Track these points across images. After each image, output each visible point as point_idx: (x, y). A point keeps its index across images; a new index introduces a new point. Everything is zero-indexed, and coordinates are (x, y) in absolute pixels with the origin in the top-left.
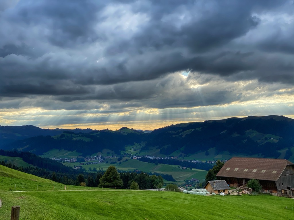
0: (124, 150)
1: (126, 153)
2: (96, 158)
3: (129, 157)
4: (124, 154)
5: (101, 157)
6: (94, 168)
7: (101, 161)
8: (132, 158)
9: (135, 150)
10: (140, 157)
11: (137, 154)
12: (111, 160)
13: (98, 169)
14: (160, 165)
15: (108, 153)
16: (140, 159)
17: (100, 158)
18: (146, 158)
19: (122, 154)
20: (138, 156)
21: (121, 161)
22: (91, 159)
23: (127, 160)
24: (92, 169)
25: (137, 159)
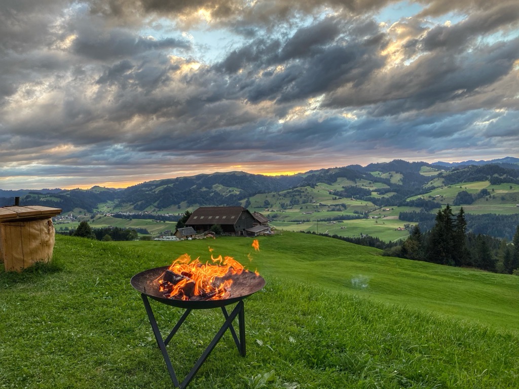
0: (97, 208)
1: (99, 210)
2: (67, 217)
3: (103, 214)
4: (97, 212)
5: (73, 216)
6: (66, 228)
7: (73, 220)
8: (106, 215)
9: (108, 208)
10: (114, 213)
11: (111, 211)
12: (83, 218)
13: (70, 228)
14: (134, 220)
15: (80, 212)
16: (113, 216)
17: (71, 217)
18: (120, 214)
19: (95, 212)
20: (112, 213)
21: (94, 219)
22: (62, 218)
23: (100, 218)
24: (64, 228)
25: (111, 216)
